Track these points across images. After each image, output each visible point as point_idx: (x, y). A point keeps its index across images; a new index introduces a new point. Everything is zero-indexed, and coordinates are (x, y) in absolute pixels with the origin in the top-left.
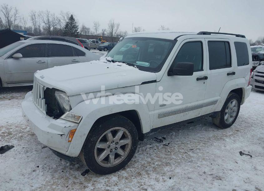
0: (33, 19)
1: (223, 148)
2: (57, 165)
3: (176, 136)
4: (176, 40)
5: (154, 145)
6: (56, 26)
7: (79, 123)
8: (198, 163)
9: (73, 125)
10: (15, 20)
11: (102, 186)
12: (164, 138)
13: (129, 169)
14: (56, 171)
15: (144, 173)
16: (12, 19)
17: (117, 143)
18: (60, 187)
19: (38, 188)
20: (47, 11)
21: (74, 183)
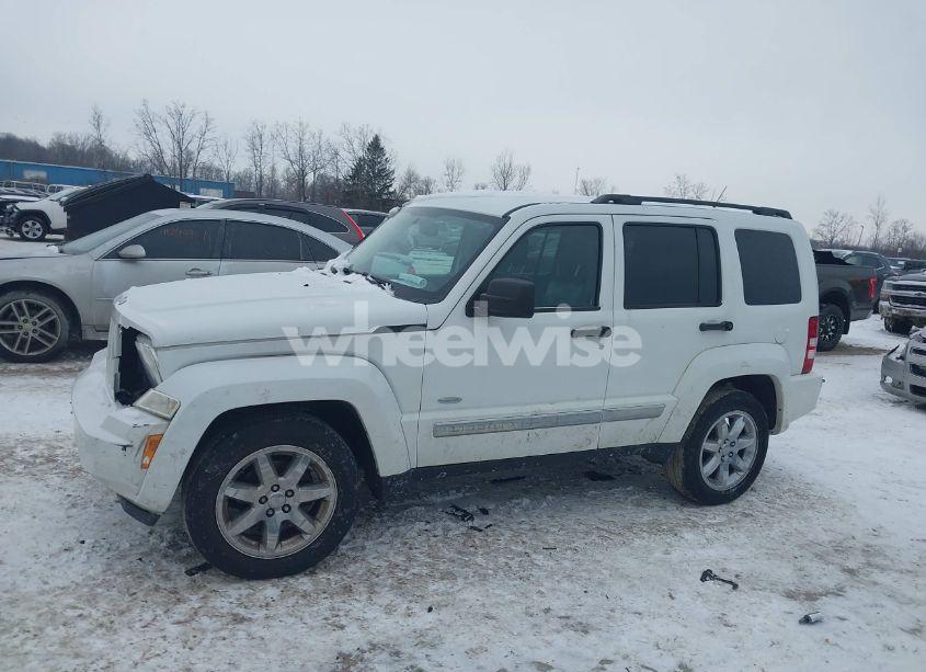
0: (254, 148)
1: (658, 554)
2: (133, 543)
3: (526, 509)
4: (506, 218)
5: (440, 525)
6: (322, 171)
7: (170, 420)
8: (545, 584)
9: (155, 421)
10: (201, 148)
11: (226, 604)
12: (485, 512)
13: (325, 575)
14: (122, 557)
15: (362, 589)
16: (193, 147)
17: (288, 494)
18: (114, 592)
19: (59, 588)
20: (301, 124)
21: (157, 589)
